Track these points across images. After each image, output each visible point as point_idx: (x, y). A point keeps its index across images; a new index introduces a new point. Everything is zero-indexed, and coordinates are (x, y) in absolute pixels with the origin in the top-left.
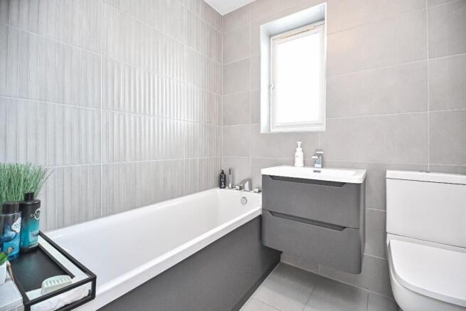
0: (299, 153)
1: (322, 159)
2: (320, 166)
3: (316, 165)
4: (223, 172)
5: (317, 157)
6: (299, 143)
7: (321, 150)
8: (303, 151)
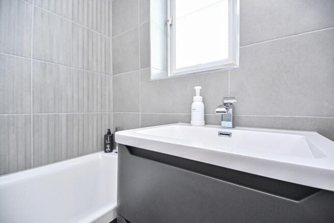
0: (198, 105)
1: (233, 111)
2: (230, 124)
3: (224, 123)
4: (109, 132)
5: (224, 109)
6: (198, 89)
7: (233, 98)
8: (204, 101)
